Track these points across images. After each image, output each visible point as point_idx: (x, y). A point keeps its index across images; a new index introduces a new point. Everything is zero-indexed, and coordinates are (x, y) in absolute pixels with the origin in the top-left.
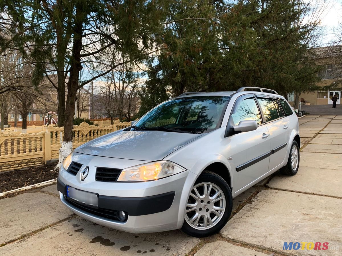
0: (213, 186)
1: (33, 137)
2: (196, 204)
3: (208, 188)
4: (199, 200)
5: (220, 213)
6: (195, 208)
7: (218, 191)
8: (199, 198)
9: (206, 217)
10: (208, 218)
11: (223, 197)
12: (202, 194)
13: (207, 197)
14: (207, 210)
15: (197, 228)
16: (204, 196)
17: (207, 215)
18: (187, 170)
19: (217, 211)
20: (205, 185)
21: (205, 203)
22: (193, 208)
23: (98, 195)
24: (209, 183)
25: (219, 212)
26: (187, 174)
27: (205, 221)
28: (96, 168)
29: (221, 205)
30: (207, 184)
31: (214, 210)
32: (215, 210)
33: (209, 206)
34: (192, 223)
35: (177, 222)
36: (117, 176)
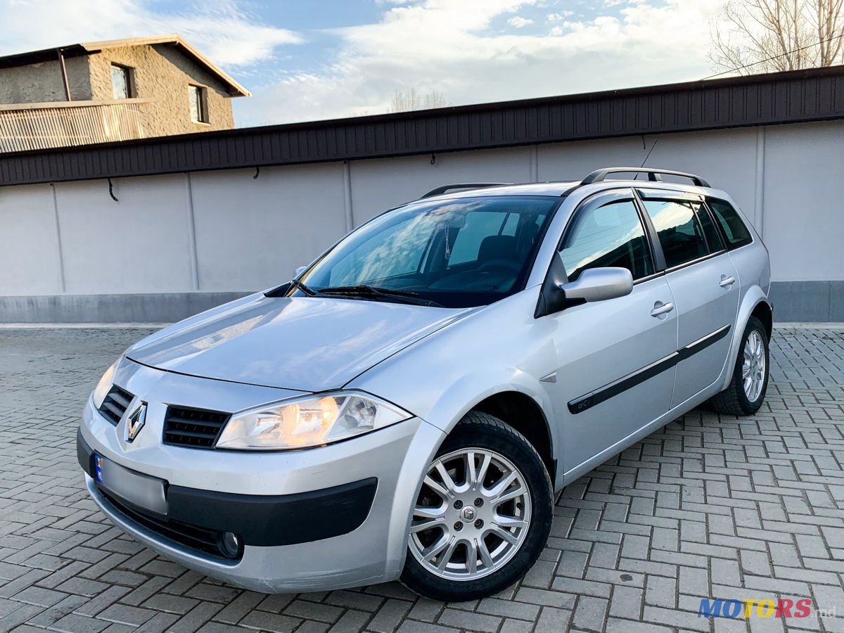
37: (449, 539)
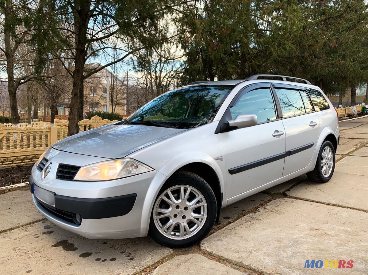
0: (191, 189)
1: (38, 131)
2: (170, 209)
3: (185, 191)
4: (174, 205)
5: (201, 222)
6: (168, 214)
7: (199, 195)
8: (174, 203)
9: (183, 225)
10: (184, 226)
11: (204, 203)
12: (177, 198)
13: (183, 202)
14: (184, 217)
15: (170, 237)
16: (180, 201)
17: (184, 223)
18: (155, 170)
19: (198, 219)
20: (181, 188)
21: (182, 209)
22: (166, 214)
23: (55, 194)
24: (186, 186)
25: (200, 220)
26: (155, 175)
27: (182, 229)
28: (58, 164)
29: (202, 213)
30: (184, 188)
31: (192, 218)
32: (194, 218)
33: (185, 213)
34: (165, 231)
35: (140, 228)
36: (74, 174)
37: (172, 222)
